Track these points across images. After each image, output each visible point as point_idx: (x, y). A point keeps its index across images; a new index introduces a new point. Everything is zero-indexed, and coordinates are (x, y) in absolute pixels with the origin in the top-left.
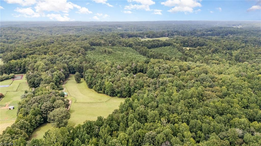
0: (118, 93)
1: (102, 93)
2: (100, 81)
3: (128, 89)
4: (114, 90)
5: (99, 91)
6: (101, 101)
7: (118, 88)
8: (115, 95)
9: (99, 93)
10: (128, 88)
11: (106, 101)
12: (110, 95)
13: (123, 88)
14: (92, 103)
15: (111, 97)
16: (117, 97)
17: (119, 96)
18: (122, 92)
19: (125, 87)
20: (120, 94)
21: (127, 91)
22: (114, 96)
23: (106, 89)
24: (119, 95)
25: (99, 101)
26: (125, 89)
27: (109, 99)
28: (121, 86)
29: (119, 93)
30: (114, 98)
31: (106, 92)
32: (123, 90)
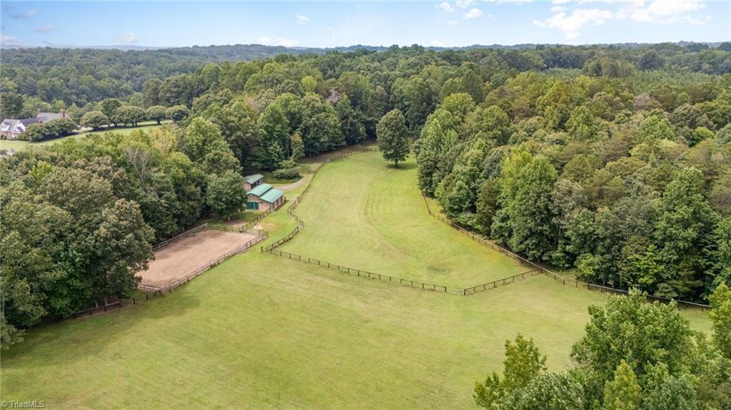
0: (589, 242)
1: (477, 231)
2: (480, 152)
3: (686, 224)
4: (554, 220)
5: (460, 210)
6: (439, 279)
7: (593, 209)
8: (558, 254)
9: (458, 225)
10: (683, 211)
11: (470, 284)
12: (522, 254)
13: (637, 215)
14: (369, 276)
15: (525, 270)
16: (571, 276)
17: (589, 271)
18: (617, 239)
19: (656, 203)
20: (598, 258)
21: (671, 238)
22: (550, 265)
23: (499, 207)
24: (587, 263)
25: (424, 277)
26: (651, 217)
27: (504, 282)
28: (617, 196)
29: (593, 251)
30: (547, 278)
31: (497, 223)
32: (632, 228)
